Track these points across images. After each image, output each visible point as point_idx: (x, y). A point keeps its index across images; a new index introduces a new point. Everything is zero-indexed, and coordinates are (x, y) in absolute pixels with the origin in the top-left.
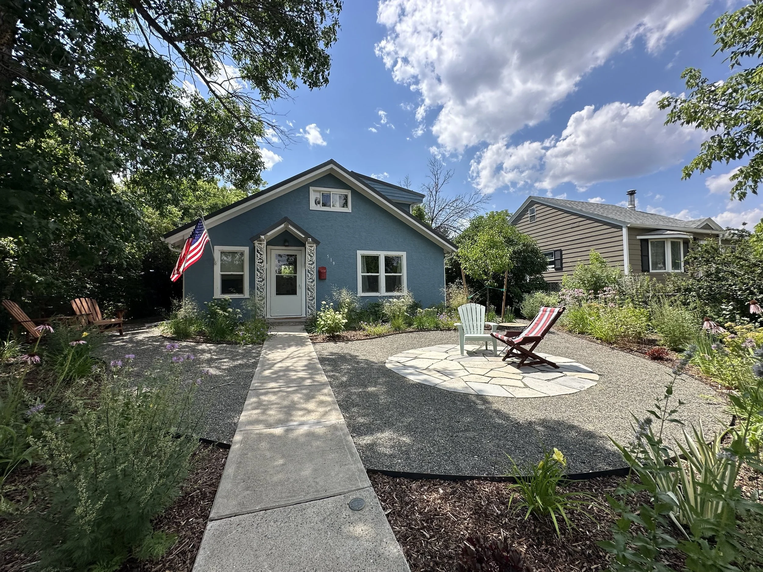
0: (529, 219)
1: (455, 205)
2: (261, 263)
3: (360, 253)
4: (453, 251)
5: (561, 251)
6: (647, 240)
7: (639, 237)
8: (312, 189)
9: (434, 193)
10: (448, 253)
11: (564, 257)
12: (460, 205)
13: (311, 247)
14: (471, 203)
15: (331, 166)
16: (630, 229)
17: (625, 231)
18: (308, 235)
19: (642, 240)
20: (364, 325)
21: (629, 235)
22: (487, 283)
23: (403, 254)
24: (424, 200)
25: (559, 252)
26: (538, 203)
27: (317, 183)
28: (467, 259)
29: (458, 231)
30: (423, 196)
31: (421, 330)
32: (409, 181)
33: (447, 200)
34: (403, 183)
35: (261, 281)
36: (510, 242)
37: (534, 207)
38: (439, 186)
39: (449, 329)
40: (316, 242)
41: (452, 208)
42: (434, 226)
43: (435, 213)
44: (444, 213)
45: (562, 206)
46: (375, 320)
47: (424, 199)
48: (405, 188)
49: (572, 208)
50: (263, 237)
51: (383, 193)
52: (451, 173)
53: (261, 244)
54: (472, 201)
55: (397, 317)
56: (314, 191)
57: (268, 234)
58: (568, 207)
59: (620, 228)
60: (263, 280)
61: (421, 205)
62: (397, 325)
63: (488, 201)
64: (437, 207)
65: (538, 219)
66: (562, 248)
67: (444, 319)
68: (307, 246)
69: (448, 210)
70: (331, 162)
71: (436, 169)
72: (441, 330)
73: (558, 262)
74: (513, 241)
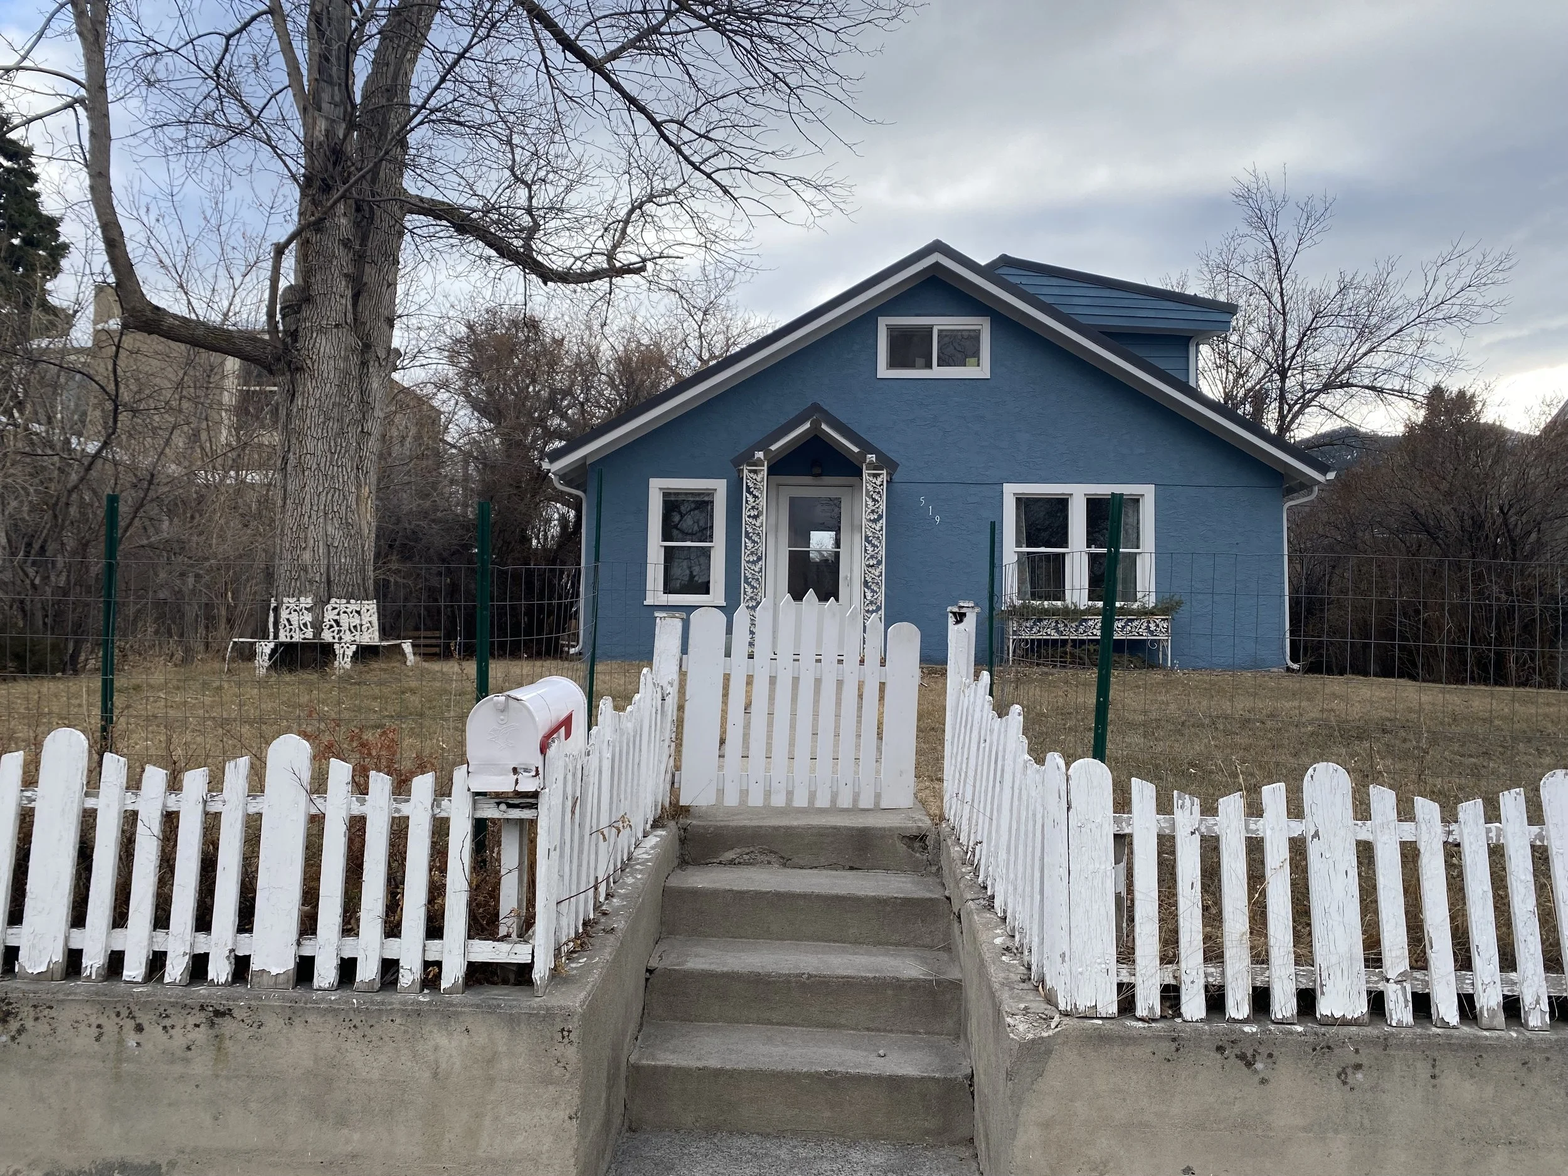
2: (756, 517)
3: (1011, 491)
4: (1314, 481)
8: (883, 322)
10: (1301, 485)
13: (876, 476)
15: (935, 257)
18: (866, 447)
23: (1147, 493)
24: (1237, 321)
27: (896, 305)
30: (1234, 309)
35: (754, 563)
40: (886, 463)
50: (760, 455)
53: (755, 472)
56: (889, 328)
57: (773, 448)
60: (759, 559)
68: (865, 472)
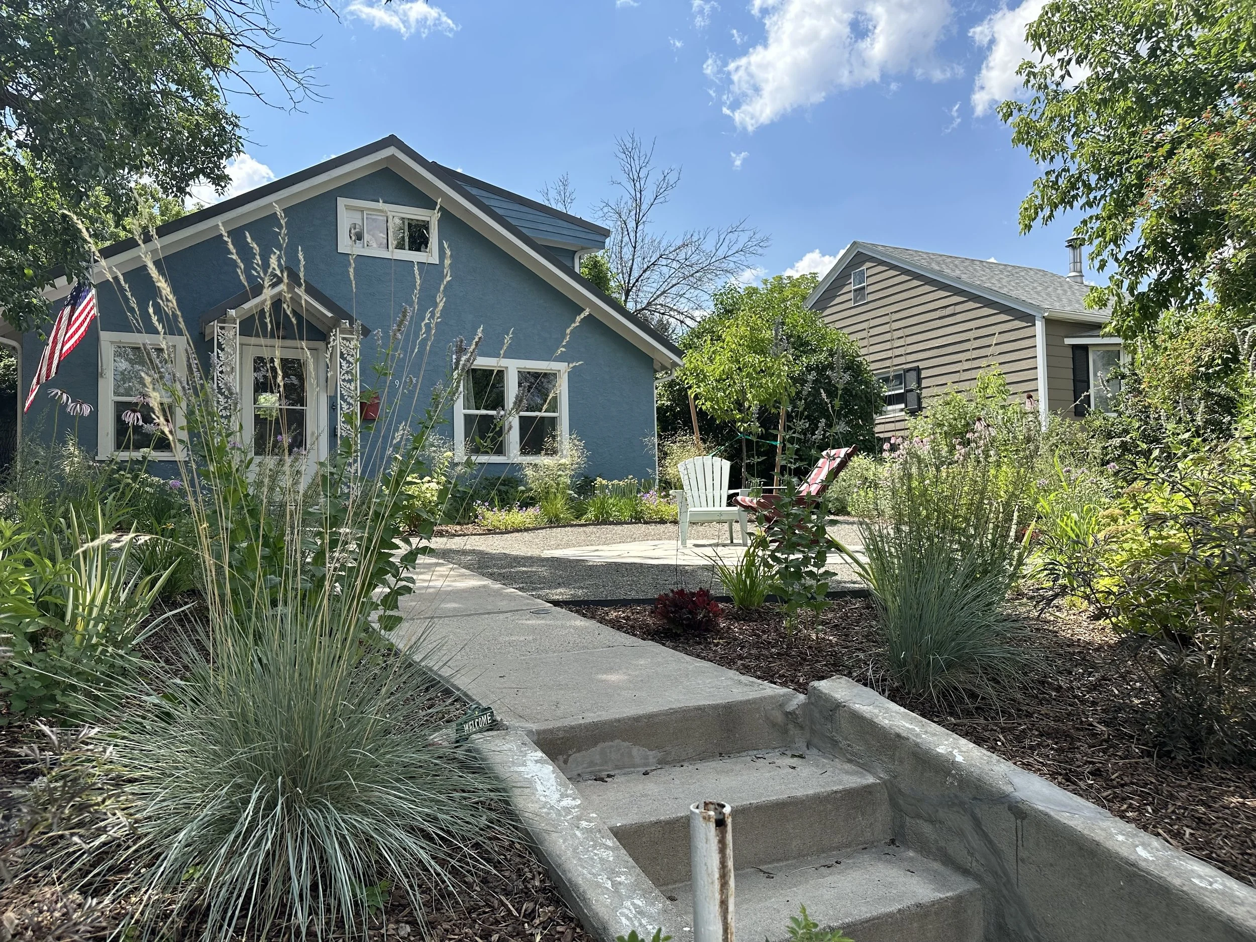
0: (851, 295)
1: (682, 256)
4: (675, 364)
5: (918, 370)
6: (1085, 348)
7: (1069, 341)
8: (342, 202)
9: (632, 225)
10: (664, 368)
11: (924, 383)
12: (694, 258)
13: (349, 340)
14: (721, 253)
15: (391, 151)
16: (1050, 322)
17: (1039, 327)
18: (341, 314)
19: (1074, 347)
20: (481, 509)
21: (1048, 335)
22: (742, 427)
23: (561, 369)
24: (608, 242)
25: (913, 374)
26: (871, 259)
27: (351, 189)
28: (701, 377)
29: (689, 322)
30: (606, 233)
31: (605, 522)
32: (569, 189)
33: (664, 244)
34: (553, 194)
36: (801, 346)
37: (864, 267)
38: (644, 207)
39: (662, 522)
41: (675, 265)
42: (631, 306)
43: (635, 274)
44: (655, 276)
45: (920, 267)
46: (505, 503)
47: (607, 240)
48: (560, 208)
49: (940, 273)
50: (232, 312)
51: (514, 222)
52: (672, 178)
53: (227, 329)
54: (724, 248)
55: (552, 496)
56: (348, 208)
57: (246, 306)
58: (932, 271)
59: (1030, 319)
61: (600, 253)
62: (552, 512)
63: (760, 251)
64: (638, 260)
65: (870, 298)
66: (921, 365)
67: (652, 501)
68: (338, 337)
69: (665, 270)
70: (392, 141)
71: (636, 166)
72: (646, 523)
73: (911, 397)
74: (807, 343)
